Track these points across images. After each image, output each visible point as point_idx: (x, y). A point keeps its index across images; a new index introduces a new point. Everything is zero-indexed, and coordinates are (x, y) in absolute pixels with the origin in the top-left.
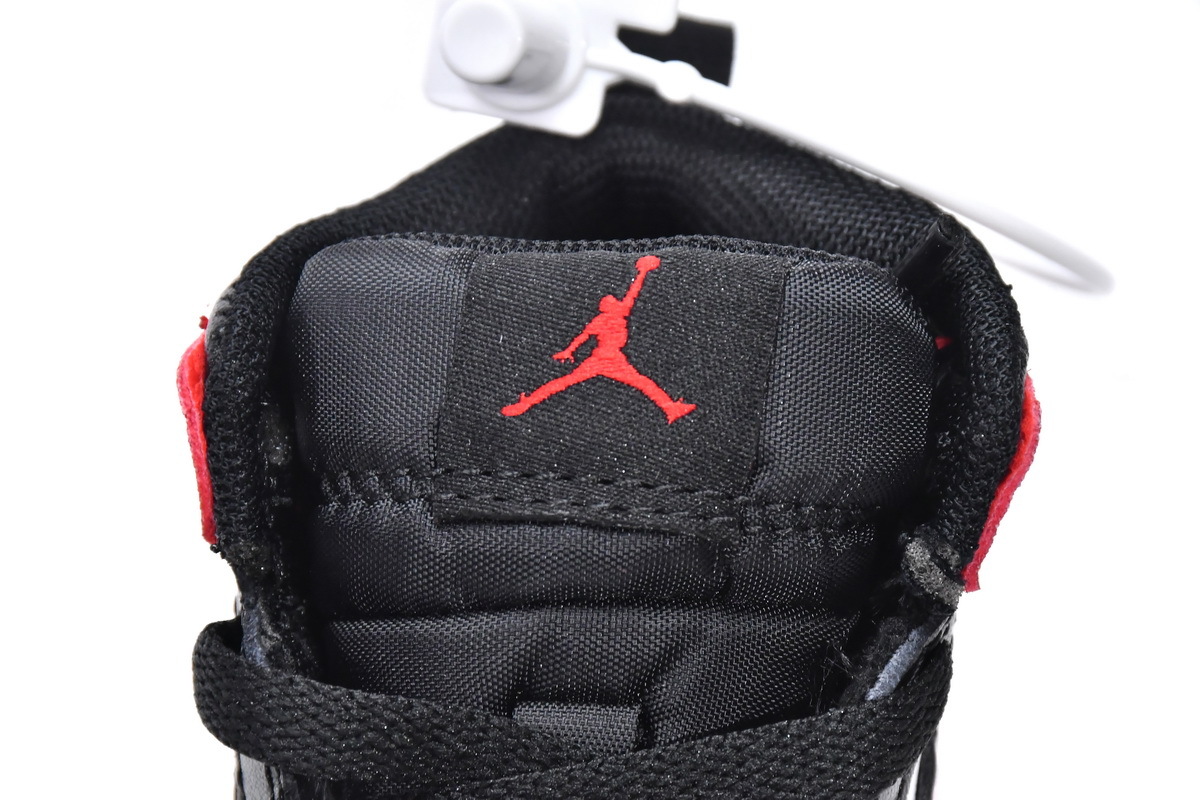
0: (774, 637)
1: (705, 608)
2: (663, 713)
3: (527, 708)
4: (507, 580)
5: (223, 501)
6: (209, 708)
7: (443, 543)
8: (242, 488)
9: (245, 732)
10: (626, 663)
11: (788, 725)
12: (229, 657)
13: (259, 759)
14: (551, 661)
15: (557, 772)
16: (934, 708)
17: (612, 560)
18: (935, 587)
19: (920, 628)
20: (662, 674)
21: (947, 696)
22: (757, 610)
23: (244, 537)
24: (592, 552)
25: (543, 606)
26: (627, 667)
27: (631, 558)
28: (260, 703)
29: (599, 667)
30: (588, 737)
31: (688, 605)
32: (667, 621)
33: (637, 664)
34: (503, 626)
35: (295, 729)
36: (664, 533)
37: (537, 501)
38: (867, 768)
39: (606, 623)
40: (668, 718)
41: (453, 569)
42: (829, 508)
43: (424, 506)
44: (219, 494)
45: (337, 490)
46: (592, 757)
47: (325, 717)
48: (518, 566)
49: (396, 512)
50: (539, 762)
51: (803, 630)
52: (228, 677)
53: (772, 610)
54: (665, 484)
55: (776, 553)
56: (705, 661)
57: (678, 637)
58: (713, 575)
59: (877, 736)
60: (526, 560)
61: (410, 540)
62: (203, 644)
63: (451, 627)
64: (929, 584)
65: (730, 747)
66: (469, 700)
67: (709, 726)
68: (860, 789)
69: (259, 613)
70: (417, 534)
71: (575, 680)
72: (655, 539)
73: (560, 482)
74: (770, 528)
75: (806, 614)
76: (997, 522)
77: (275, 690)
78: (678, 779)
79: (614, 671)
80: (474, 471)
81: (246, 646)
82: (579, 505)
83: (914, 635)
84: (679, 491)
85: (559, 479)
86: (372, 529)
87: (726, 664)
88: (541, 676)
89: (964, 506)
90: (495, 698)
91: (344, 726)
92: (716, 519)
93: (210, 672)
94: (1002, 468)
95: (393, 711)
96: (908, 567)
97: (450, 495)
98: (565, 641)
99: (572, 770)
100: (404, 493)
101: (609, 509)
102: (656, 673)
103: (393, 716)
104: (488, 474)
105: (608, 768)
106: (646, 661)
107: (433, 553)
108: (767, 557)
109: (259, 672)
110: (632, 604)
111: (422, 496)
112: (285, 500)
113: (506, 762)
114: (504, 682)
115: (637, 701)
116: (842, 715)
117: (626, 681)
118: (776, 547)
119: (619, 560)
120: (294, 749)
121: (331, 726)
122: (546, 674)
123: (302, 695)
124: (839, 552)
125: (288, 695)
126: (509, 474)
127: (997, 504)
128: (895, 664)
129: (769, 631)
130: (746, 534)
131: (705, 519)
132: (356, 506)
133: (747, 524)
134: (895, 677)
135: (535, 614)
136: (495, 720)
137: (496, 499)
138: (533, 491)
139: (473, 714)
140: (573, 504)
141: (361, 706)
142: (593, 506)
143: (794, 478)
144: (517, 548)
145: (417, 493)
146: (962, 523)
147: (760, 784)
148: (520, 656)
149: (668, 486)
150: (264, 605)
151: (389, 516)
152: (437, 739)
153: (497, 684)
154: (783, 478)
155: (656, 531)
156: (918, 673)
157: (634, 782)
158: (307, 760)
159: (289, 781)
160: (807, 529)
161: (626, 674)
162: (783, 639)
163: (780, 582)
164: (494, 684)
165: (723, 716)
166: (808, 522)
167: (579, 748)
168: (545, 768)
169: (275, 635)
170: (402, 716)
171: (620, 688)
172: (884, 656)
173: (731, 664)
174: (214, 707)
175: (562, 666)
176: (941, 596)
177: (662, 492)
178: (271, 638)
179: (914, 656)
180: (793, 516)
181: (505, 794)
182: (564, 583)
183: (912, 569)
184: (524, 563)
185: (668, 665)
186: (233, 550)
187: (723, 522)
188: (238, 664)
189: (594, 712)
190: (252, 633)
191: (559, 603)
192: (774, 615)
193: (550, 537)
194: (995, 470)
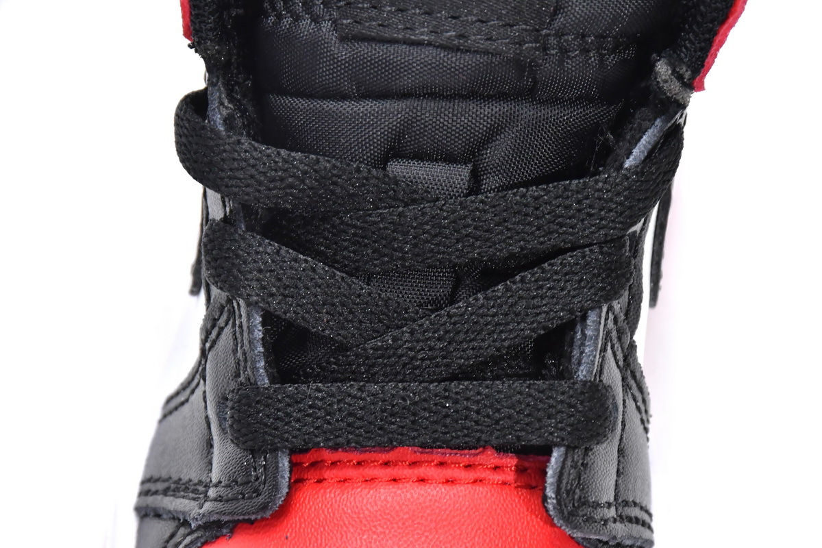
0: (564, 120)
1: (518, 100)
2: (487, 170)
3: (396, 163)
4: (385, 80)
5: (197, 16)
6: (184, 154)
7: (342, 52)
8: (210, 7)
9: (207, 172)
10: (463, 137)
11: (570, 184)
12: (198, 122)
13: (216, 191)
14: (413, 134)
15: (414, 209)
16: (669, 171)
17: (456, 70)
18: (673, 93)
19: (663, 117)
20: (487, 144)
21: (678, 162)
22: (554, 102)
23: (210, 40)
24: (443, 64)
25: (409, 97)
26: (464, 140)
27: (468, 69)
28: (217, 155)
29: (445, 139)
30: (436, 184)
31: (507, 99)
32: (492, 110)
33: (471, 138)
34: (382, 109)
35: (240, 174)
36: (492, 54)
37: (407, 28)
38: (621, 213)
39: (451, 110)
40: (490, 173)
41: (349, 70)
42: (604, 37)
43: (331, 26)
44: (194, 10)
45: (274, 9)
46: (438, 199)
47: (261, 167)
48: (393, 71)
49: (313, 29)
50: (403, 201)
51: (584, 116)
52: (197, 136)
53: (563, 102)
54: (494, 21)
55: (567, 67)
56: (516, 136)
57: (499, 120)
58: (524, 80)
59: (629, 193)
60: (398, 68)
61: (321, 49)
62: (181, 110)
63: (347, 107)
64: (670, 90)
65: (531, 197)
66: (358, 157)
67: (518, 179)
68: (616, 227)
69: (219, 90)
70: (326, 45)
71: (428, 147)
72: (486, 57)
73: (423, 16)
74: (564, 51)
75: (587, 104)
76: (718, 50)
77: (227, 147)
78: (494, 216)
79: (455, 142)
80: (365, 6)
81: (210, 113)
82: (435, 32)
83: (658, 122)
84: (504, 26)
85: (422, 14)
86: (297, 39)
87: (531, 139)
88: (406, 143)
89: (696, 40)
90: (375, 156)
91: (273, 173)
92: (527, 45)
93: (185, 131)
94: (723, 16)
95: (306, 165)
96: (656, 78)
97: (349, 21)
98: (423, 121)
99: (424, 208)
100: (318, 16)
101: (456, 36)
102: (484, 144)
103: (306, 168)
104: (375, 7)
105: (449, 208)
106: (477, 136)
107: (337, 58)
108: (561, 70)
109: (217, 133)
110: (469, 98)
111: (330, 19)
112: (240, 11)
113: (380, 199)
114: (381, 147)
115: (470, 161)
116: (607, 178)
117: (463, 149)
118: (568, 63)
119: (460, 70)
120: (240, 187)
121: (264, 173)
122: (410, 142)
123: (246, 151)
124: (610, 66)
125: (237, 151)
126: (389, 9)
127: (718, 38)
128: (644, 143)
129: (561, 117)
130: (547, 54)
131: (520, 45)
132: (287, 21)
133: (549, 49)
134: (643, 152)
135: (403, 102)
136: (374, 172)
137: (380, 25)
138: (404, 21)
139: (359, 168)
140: (431, 32)
141: (285, 161)
142: (445, 34)
143: (582, 19)
144: (393, 59)
145: (327, 18)
146: (694, 51)
147: (550, 222)
148: (393, 130)
149: (496, 22)
150: (223, 84)
151: (308, 31)
152: (335, 183)
153: (376, 147)
154: (574, 18)
155: (486, 52)
156: (660, 149)
157: (465, 217)
158: (248, 194)
159: (236, 205)
160: (588, 51)
161: (463, 144)
162: (570, 122)
163: (569, 86)
164: (374, 147)
165: (527, 172)
166: (589, 47)
167: (429, 193)
168: (406, 205)
169: (230, 105)
170: (312, 168)
171: (458, 153)
172: (638, 137)
173: (534, 138)
174: (187, 153)
175: (420, 138)
176: (678, 98)
177: (491, 26)
178: (227, 108)
179: (657, 137)
180: (580, 44)
181: (379, 221)
182: (424, 84)
183: (659, 80)
184: (397, 70)
185: (491, 138)
186: (203, 48)
187: (532, 47)
188: (204, 128)
189: (441, 167)
190: (214, 104)
191: (420, 96)
192: (564, 106)
193: (415, 53)
194: (718, 17)
